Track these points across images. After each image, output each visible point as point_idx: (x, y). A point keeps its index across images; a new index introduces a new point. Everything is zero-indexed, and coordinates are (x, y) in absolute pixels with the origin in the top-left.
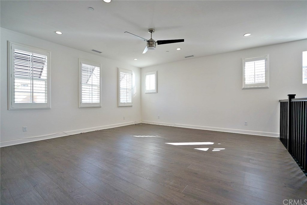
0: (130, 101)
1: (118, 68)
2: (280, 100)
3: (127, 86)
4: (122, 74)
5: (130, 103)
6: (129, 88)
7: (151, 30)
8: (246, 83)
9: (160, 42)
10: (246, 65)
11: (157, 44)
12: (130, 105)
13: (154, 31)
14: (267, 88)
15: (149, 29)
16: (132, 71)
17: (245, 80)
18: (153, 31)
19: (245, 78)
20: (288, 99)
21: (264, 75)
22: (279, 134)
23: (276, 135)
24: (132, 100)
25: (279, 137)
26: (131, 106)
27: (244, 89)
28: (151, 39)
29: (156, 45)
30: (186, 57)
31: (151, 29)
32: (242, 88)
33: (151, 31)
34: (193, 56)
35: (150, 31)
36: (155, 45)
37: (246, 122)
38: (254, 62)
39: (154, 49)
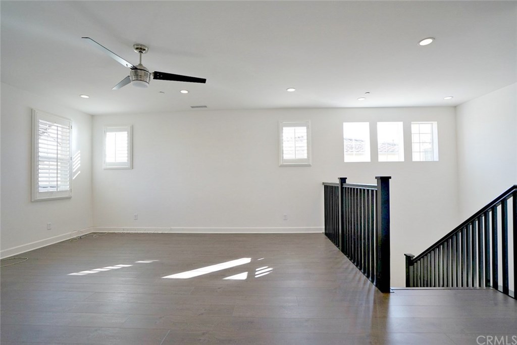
0: (64, 186)
1: (32, 110)
2: (323, 183)
3: (59, 152)
4: (42, 125)
5: (66, 191)
6: (63, 157)
7: (140, 47)
8: (284, 158)
9: (158, 76)
10: (284, 131)
11: (152, 77)
12: (67, 196)
13: (146, 49)
14: (309, 166)
15: (137, 45)
16: (70, 120)
17: (283, 153)
18: (144, 50)
19: (283, 150)
20: (338, 183)
21: (306, 148)
22: (324, 227)
23: (321, 229)
24: (70, 184)
25: (324, 232)
26: (69, 198)
27: (282, 166)
28: (140, 65)
29: (150, 80)
30: (192, 107)
31: (141, 45)
32: (280, 165)
33: (141, 49)
34: (206, 107)
35: (137, 49)
36: (148, 79)
37: (285, 216)
38: (294, 128)
39: (147, 86)
